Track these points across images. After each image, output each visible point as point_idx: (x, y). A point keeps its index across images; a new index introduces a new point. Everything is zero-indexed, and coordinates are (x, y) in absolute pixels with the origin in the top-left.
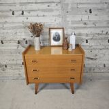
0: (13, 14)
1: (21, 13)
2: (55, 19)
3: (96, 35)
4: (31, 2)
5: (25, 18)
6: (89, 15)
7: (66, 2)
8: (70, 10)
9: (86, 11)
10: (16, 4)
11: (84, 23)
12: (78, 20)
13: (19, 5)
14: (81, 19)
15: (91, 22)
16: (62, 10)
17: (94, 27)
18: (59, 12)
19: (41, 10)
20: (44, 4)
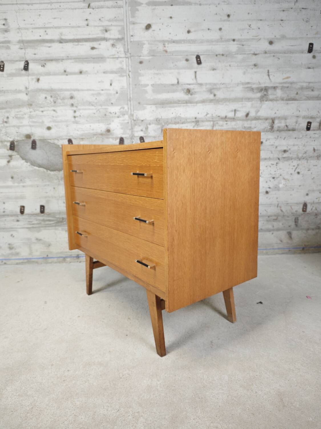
0: (2, 69)
1: (22, 67)
2: (111, 81)
3: (221, 123)
4: (49, 40)
5: (32, 79)
6: (196, 70)
7: (136, 39)
8: (147, 58)
9: (187, 60)
10: (11, 44)
11: (185, 91)
12: (170, 83)
13: (18, 46)
14: (178, 79)
15: (204, 88)
16: (126, 58)
17: (211, 101)
18: (121, 62)
19: (75, 59)
20: (81, 45)
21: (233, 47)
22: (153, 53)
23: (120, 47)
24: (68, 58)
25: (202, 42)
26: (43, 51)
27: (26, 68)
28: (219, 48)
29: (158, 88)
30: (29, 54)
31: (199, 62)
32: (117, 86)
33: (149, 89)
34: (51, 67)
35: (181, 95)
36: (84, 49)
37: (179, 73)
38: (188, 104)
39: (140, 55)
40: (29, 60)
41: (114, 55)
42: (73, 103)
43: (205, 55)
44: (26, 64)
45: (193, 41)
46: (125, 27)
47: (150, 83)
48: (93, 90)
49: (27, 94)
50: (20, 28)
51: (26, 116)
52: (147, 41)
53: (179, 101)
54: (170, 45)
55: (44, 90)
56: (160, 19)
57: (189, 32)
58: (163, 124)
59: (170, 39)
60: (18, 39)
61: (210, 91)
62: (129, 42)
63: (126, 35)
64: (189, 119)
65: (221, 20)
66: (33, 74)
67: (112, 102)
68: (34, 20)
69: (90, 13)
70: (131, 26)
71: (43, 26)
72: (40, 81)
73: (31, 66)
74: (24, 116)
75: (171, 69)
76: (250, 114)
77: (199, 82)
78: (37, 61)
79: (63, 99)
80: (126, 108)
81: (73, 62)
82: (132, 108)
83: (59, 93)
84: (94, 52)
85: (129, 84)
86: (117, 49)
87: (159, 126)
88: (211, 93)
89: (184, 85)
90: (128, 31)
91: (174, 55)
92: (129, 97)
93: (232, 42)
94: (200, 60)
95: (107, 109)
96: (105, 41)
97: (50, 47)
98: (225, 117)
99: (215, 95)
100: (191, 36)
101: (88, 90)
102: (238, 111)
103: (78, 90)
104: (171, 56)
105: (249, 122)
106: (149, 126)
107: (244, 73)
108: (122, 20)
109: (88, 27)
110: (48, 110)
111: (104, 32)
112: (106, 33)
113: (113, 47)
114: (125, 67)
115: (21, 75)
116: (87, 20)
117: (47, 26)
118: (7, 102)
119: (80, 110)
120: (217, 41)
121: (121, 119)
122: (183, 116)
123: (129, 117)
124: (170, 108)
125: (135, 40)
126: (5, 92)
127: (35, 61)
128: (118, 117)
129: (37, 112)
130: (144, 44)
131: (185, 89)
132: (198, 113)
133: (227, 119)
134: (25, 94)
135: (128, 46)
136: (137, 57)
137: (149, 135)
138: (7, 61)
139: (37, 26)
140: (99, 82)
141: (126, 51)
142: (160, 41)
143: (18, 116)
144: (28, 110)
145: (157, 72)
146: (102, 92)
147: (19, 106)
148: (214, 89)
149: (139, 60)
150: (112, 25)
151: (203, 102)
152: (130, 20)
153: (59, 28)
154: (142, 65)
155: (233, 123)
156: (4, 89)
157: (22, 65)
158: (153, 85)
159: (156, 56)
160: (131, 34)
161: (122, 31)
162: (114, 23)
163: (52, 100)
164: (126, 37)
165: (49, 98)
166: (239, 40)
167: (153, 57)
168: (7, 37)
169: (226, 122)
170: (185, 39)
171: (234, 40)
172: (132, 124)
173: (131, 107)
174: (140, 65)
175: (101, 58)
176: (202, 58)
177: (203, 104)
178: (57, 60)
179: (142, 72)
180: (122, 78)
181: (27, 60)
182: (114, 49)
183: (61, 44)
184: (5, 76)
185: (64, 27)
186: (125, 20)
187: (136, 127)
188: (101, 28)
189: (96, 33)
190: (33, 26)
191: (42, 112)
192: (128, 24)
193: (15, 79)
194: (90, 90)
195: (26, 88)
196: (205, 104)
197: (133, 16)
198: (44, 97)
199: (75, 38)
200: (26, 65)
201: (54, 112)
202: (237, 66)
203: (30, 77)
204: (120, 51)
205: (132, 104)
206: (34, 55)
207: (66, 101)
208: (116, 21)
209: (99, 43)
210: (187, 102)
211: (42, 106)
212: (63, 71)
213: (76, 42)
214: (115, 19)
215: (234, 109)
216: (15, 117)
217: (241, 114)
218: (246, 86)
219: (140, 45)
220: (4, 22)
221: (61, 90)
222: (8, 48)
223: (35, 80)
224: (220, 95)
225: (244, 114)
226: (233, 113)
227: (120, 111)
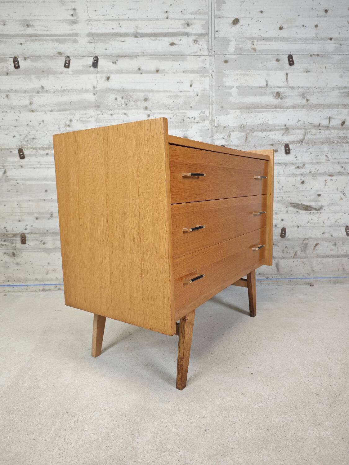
0: (67, 65)
1: (91, 63)
2: (192, 81)
3: (314, 131)
4: (122, 33)
5: (102, 77)
6: (287, 72)
7: (221, 34)
8: (233, 57)
9: (278, 60)
10: (79, 37)
11: (275, 95)
12: (258, 85)
13: (87, 40)
14: (267, 82)
15: (296, 92)
16: (210, 56)
17: (303, 106)
18: (203, 61)
19: (151, 55)
20: (159, 40)
21: (330, 47)
22: (240, 52)
23: (203, 44)
24: (143, 54)
25: (295, 40)
26: (115, 46)
27: (95, 64)
28: (314, 48)
29: (244, 91)
30: (99, 49)
31: (291, 63)
32: (197, 88)
33: (234, 91)
34: (123, 64)
35: (269, 99)
36: (162, 45)
37: (268, 75)
38: (277, 109)
39: (225, 53)
40: (98, 56)
41: (196, 52)
42: (147, 106)
43: (298, 54)
44: (95, 60)
45: (285, 39)
46: (210, 21)
47: (235, 85)
48: (171, 92)
49: (94, 94)
50: (91, 20)
51: (92, 120)
52: (233, 37)
53: (268, 105)
54: (259, 43)
55: (114, 90)
56: (249, 13)
57: (281, 28)
58: (248, 132)
59: (260, 36)
60: (87, 32)
61: (303, 96)
62: (213, 39)
63: (210, 30)
64: (278, 126)
65: (318, 16)
66: (103, 72)
67: (192, 105)
68: (106, 11)
69: (171, 5)
70: (217, 21)
71: (117, 18)
72: (110, 80)
73: (100, 62)
74: (90, 119)
75: (259, 69)
76: (346, 122)
77: (291, 85)
78: (108, 57)
79: (136, 101)
80: (207, 112)
81: (148, 59)
82: (214, 113)
83: (131, 94)
84: (174, 48)
85: (212, 85)
86: (200, 46)
87: (243, 134)
88: (304, 98)
89: (273, 88)
90: (213, 26)
91: (263, 54)
92: (211, 100)
93: (329, 41)
94: (293, 61)
95: (186, 113)
96: (187, 36)
97: (123, 41)
98: (318, 125)
99: (308, 100)
100: (283, 33)
101: (164, 91)
102: (333, 118)
103: (153, 91)
104: (260, 55)
105: (345, 131)
106: (232, 133)
107: (341, 76)
108: (207, 13)
109: (168, 19)
110: (118, 113)
111: (186, 26)
112: (188, 28)
113: (195, 44)
114: (207, 66)
115: (88, 73)
116: (167, 12)
117: (121, 17)
118: (70, 103)
119: (155, 114)
120: (313, 39)
121: (200, 125)
122: (271, 122)
123: (210, 123)
124: (256, 114)
125: (220, 36)
126: (69, 91)
127: (106, 56)
128: (197, 123)
129: (105, 115)
130: (231, 41)
131: (274, 92)
132: (289, 120)
133: (320, 128)
134: (92, 94)
135: (212, 43)
136: (222, 56)
137: (232, 143)
138: (73, 56)
139: (110, 18)
140: (178, 83)
141: (210, 48)
142: (248, 38)
143: (84, 119)
144: (95, 113)
145: (243, 72)
146: (180, 94)
147: (85, 108)
148: (306, 93)
149: (224, 59)
150: (194, 18)
151: (294, 107)
152: (216, 14)
153: (135, 20)
154: (227, 64)
155: (327, 132)
156: (68, 88)
157: (91, 61)
158: (238, 87)
159: (243, 54)
160: (216, 29)
161: (206, 26)
162: (197, 17)
163: (123, 101)
164: (210, 32)
165: (119, 99)
166: (337, 39)
167: (240, 55)
168: (75, 29)
169: (319, 131)
170: (277, 36)
171: (331, 39)
172: (212, 131)
173: (212, 111)
174: (225, 64)
175: (181, 55)
176: (294, 57)
177: (295, 109)
178: (130, 56)
179: (227, 72)
180: (203, 79)
181: (96, 55)
182: (197, 45)
183: (136, 39)
184: (71, 73)
185: (140, 19)
186: (210, 13)
187: (217, 134)
188: (183, 22)
189: (177, 27)
190: (106, 17)
191: (111, 115)
192: (213, 17)
193: (81, 76)
194: (167, 91)
195: (94, 87)
196: (296, 109)
197: (219, 9)
198: (114, 99)
199: (153, 32)
200: (95, 62)
201: (125, 116)
202: (334, 68)
203: (99, 75)
204: (203, 48)
205: (214, 108)
206: (105, 50)
207: (139, 103)
208: (200, 14)
209: (179, 38)
210: (276, 107)
211: (111, 108)
212: (137, 69)
213: (154, 36)
214: (199, 12)
215: (328, 116)
216: (79, 120)
217: (336, 122)
218: (343, 91)
219: (225, 41)
220: (72, 12)
221: (134, 90)
222: (76, 41)
223: (104, 78)
224: (313, 100)
225: (340, 122)
226: (328, 121)
227: (200, 116)
